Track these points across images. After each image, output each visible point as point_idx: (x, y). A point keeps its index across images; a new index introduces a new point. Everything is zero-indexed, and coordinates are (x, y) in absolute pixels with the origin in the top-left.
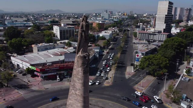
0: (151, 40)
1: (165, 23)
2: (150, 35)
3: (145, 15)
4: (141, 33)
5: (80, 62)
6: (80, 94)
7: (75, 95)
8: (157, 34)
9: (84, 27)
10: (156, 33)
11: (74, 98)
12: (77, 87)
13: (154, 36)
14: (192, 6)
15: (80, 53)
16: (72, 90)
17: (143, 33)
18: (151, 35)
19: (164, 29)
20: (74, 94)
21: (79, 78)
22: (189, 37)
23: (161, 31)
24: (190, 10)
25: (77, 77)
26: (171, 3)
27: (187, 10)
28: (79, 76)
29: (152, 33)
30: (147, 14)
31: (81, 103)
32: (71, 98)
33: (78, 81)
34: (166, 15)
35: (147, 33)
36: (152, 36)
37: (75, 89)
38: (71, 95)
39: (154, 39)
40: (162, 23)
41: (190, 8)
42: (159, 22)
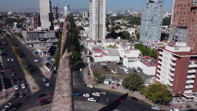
0: (41, 38)
1: (50, 21)
2: (39, 34)
3: (9, 13)
4: (30, 33)
5: (67, 62)
6: (68, 95)
7: (62, 98)
8: (46, 32)
9: (69, 26)
10: (44, 31)
11: (61, 102)
12: (64, 89)
13: (43, 34)
14: (58, 5)
15: (65, 53)
16: (57, 95)
17: (32, 33)
18: (43, 33)
19: (50, 27)
20: (60, 98)
21: (66, 79)
22: (74, 32)
23: (48, 29)
24: (57, 8)
25: (63, 79)
26: (50, 2)
27: (55, 8)
28: (66, 77)
29: (40, 31)
30: (11, 12)
31: (70, 103)
32: (56, 104)
33: (65, 83)
34: (49, 13)
35: (36, 32)
36: (41, 35)
37: (61, 92)
38: (56, 101)
39: (43, 37)
40: (47, 21)
41: (56, 7)
42: (44, 21)
